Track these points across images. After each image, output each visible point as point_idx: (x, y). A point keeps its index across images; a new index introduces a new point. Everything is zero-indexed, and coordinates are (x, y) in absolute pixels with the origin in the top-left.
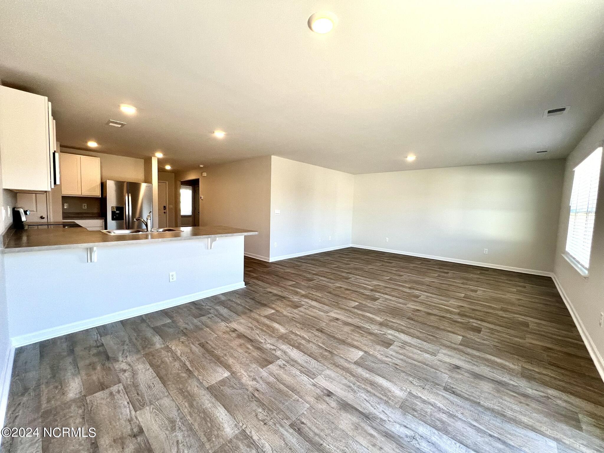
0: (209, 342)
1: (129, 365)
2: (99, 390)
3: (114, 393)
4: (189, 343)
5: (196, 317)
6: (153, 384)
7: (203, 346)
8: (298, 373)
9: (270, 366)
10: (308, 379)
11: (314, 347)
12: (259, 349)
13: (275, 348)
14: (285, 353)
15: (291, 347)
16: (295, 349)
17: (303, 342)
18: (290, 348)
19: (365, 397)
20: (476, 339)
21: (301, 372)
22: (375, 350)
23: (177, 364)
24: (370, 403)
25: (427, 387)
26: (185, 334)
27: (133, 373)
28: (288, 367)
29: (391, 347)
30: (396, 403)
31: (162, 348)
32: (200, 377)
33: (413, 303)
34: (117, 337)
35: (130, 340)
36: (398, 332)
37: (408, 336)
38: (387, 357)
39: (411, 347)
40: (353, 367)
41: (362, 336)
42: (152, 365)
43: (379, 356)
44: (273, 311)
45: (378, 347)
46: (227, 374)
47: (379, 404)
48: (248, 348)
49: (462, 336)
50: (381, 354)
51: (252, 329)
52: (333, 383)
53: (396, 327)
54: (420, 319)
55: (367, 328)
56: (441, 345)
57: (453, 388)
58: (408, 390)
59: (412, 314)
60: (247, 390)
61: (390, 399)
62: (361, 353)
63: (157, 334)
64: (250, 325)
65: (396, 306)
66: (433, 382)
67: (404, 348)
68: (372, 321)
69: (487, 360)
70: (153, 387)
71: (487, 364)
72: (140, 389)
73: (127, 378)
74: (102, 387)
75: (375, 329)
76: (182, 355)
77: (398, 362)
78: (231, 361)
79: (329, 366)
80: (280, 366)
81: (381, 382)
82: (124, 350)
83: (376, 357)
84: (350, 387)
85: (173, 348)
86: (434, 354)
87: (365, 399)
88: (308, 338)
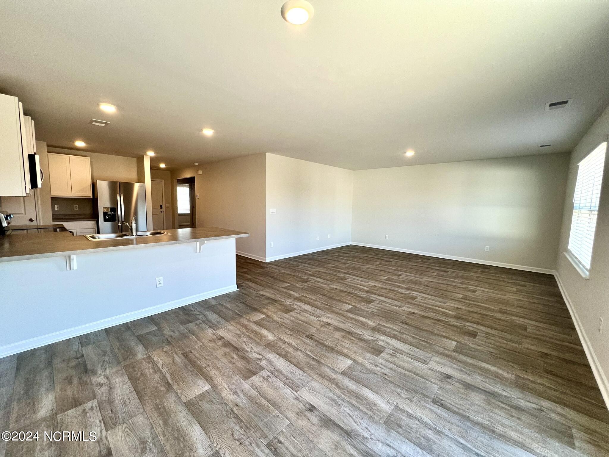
0: (193, 351)
1: (107, 378)
2: (72, 408)
3: (87, 410)
4: (172, 353)
5: (183, 323)
6: (129, 399)
7: (187, 355)
8: (282, 385)
9: (254, 378)
10: (291, 392)
11: (301, 355)
12: (244, 358)
13: (261, 357)
14: (270, 362)
15: (278, 356)
16: (282, 359)
17: (291, 350)
18: (276, 357)
19: (349, 412)
20: (471, 345)
21: (285, 384)
22: (365, 358)
23: (157, 377)
24: (353, 419)
25: (415, 400)
26: (169, 343)
27: (110, 387)
28: (273, 379)
29: (381, 355)
30: (381, 418)
31: (144, 359)
32: (179, 391)
33: (409, 306)
34: (99, 347)
35: (112, 351)
36: (390, 338)
37: (400, 342)
38: (376, 366)
39: (402, 354)
40: (339, 378)
41: (353, 343)
42: (130, 378)
43: (368, 365)
44: (263, 316)
45: (368, 355)
46: (207, 387)
47: (362, 419)
48: (233, 358)
49: (457, 341)
50: (370, 363)
51: (240, 337)
52: (317, 396)
53: (389, 332)
54: (414, 323)
55: (359, 334)
56: (433, 351)
57: (442, 400)
58: (395, 403)
59: (407, 318)
60: (226, 405)
61: (375, 414)
62: (350, 362)
63: (140, 343)
64: (238, 332)
65: (390, 309)
66: (422, 394)
67: (395, 356)
68: (364, 325)
69: (481, 368)
70: (128, 403)
71: (480, 372)
72: (115, 405)
73: (103, 393)
74: (76, 403)
75: (367, 335)
76: (164, 366)
77: (387, 371)
78: (213, 373)
79: (315, 377)
80: (264, 378)
81: (367, 394)
82: (104, 362)
83: (364, 366)
84: (334, 400)
85: (155, 359)
86: (425, 362)
87: (349, 414)
88: (296, 346)
